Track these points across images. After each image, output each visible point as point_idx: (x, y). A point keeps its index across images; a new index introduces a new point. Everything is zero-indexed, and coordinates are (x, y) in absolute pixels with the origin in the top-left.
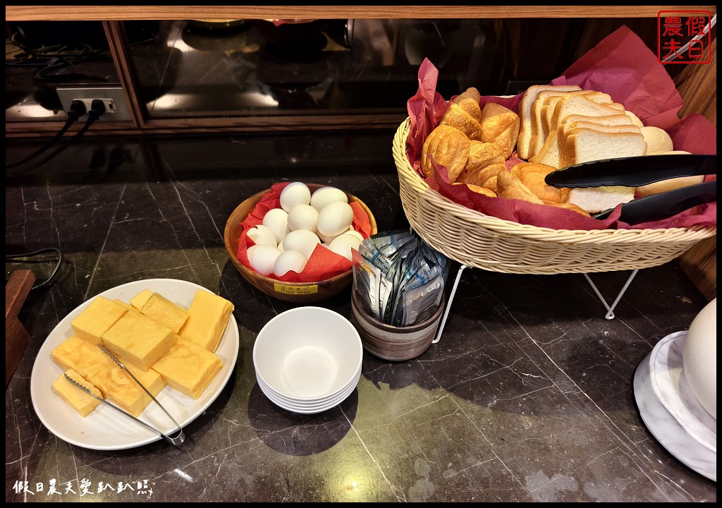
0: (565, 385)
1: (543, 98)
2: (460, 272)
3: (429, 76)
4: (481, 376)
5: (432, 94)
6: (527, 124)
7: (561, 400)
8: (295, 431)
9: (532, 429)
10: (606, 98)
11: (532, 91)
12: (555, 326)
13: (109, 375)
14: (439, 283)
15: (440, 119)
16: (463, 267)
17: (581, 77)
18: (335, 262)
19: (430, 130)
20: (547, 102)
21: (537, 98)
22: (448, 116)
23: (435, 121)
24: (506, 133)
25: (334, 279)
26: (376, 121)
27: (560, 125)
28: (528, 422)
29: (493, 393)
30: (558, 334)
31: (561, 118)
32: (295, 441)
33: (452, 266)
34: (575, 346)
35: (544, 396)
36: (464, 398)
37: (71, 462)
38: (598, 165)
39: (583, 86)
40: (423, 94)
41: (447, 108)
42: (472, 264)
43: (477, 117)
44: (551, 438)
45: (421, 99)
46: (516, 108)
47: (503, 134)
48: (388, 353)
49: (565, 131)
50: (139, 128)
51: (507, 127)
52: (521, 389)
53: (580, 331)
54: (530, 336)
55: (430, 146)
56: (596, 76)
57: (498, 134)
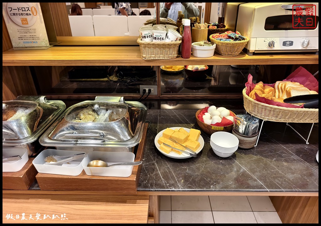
0: (295, 157)
1: (281, 84)
2: (263, 122)
3: (250, 78)
4: (270, 154)
5: (251, 82)
6: (277, 91)
7: (294, 160)
8: (221, 161)
9: (287, 165)
10: (298, 84)
11: (277, 83)
12: (291, 145)
13: (173, 144)
14: (258, 124)
15: (253, 89)
16: (264, 121)
17: (291, 79)
18: (228, 121)
19: (251, 91)
20: (282, 85)
21: (279, 84)
22: (255, 88)
23: (252, 89)
24: (271, 92)
25: (228, 126)
26: (228, 96)
27: (286, 89)
28: (285, 164)
29: (274, 157)
30: (292, 147)
31: (286, 88)
32: (221, 163)
33: (261, 121)
34: (297, 149)
35: (289, 159)
36: (266, 158)
37: (166, 163)
38: (297, 97)
39: (292, 81)
40: (249, 82)
41: (255, 86)
42: (266, 120)
43: (263, 88)
44: (293, 167)
45: (249, 83)
46: (274, 87)
47: (270, 93)
48: (244, 145)
49: (288, 90)
50: (159, 97)
51: (271, 91)
52: (282, 157)
53: (299, 146)
54: (283, 147)
55: (251, 95)
56: (295, 79)
57: (269, 93)
